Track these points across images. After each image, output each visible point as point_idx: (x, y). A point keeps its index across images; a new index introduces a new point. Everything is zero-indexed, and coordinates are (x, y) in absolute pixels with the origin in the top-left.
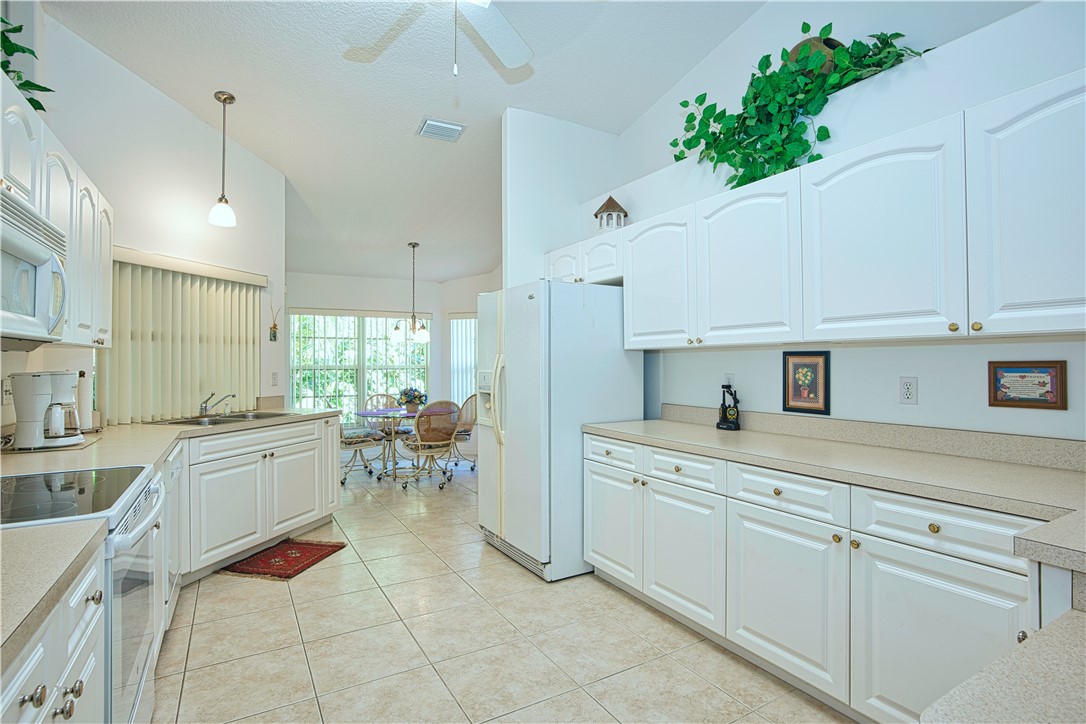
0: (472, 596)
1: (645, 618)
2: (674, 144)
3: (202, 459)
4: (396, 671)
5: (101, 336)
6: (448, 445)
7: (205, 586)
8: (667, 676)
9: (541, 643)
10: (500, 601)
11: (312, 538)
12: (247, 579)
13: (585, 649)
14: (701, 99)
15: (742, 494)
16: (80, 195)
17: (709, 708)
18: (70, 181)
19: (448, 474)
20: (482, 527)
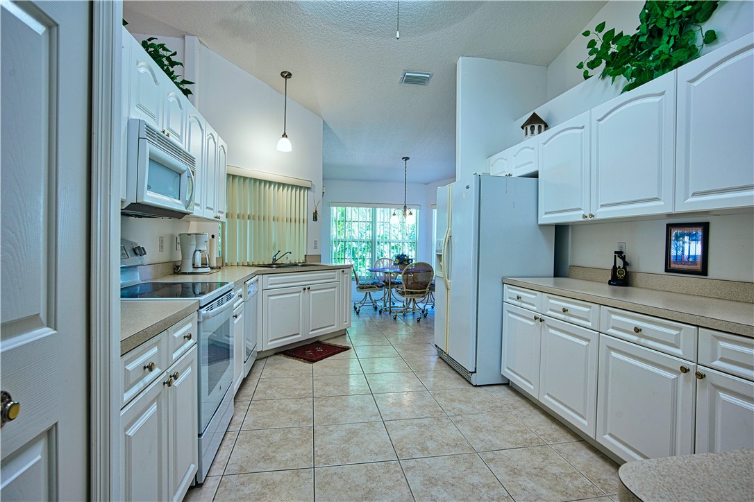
0: (420, 387)
1: (538, 418)
2: (580, 66)
3: (269, 287)
4: (361, 421)
5: (219, 215)
6: (424, 292)
7: (270, 360)
8: (543, 459)
9: (458, 422)
10: (437, 392)
11: (332, 342)
12: (291, 360)
13: (487, 430)
14: (600, 28)
15: (611, 331)
16: (207, 138)
17: (570, 485)
18: (202, 130)
19: (425, 312)
20: (436, 346)
